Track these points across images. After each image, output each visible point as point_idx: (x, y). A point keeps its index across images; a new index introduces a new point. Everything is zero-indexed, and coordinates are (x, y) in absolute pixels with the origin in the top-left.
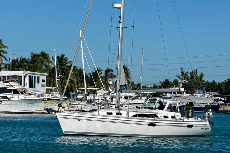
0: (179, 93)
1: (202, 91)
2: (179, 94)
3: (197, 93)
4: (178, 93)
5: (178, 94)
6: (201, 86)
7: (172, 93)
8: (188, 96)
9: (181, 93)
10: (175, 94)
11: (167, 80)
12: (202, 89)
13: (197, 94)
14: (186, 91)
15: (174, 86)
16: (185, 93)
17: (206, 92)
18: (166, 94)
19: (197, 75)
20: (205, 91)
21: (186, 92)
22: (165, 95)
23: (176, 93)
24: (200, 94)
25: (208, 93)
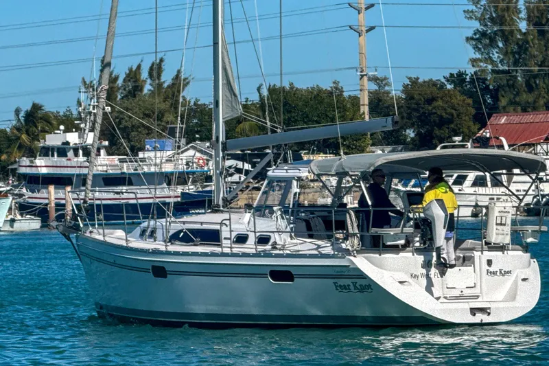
0: (81, 152)
1: (170, 142)
2: (81, 158)
3: (148, 150)
4: (76, 155)
5: (76, 159)
6: (168, 123)
7: (53, 156)
8: (117, 162)
9: (87, 153)
10: (64, 159)
11: (36, 107)
12: (172, 133)
13: (147, 154)
14: (106, 143)
15: (62, 127)
16: (103, 152)
17: (187, 144)
18: (31, 162)
19: (162, 81)
20: (183, 141)
21: (105, 147)
22: (28, 163)
23: (70, 154)
24: (158, 154)
25: (193, 148)
